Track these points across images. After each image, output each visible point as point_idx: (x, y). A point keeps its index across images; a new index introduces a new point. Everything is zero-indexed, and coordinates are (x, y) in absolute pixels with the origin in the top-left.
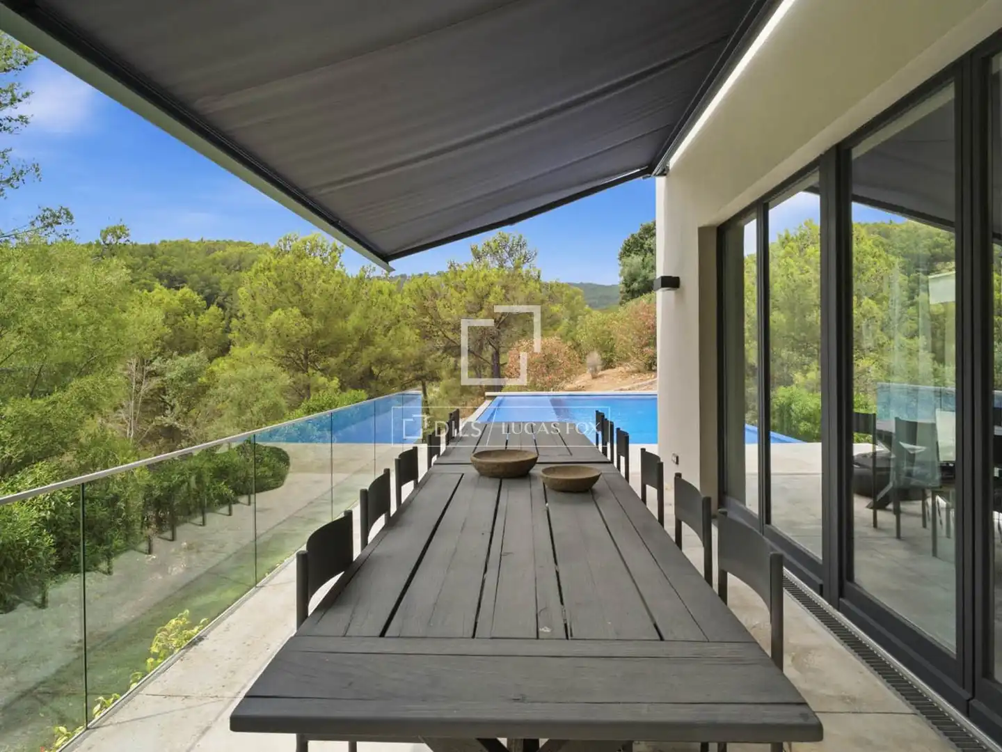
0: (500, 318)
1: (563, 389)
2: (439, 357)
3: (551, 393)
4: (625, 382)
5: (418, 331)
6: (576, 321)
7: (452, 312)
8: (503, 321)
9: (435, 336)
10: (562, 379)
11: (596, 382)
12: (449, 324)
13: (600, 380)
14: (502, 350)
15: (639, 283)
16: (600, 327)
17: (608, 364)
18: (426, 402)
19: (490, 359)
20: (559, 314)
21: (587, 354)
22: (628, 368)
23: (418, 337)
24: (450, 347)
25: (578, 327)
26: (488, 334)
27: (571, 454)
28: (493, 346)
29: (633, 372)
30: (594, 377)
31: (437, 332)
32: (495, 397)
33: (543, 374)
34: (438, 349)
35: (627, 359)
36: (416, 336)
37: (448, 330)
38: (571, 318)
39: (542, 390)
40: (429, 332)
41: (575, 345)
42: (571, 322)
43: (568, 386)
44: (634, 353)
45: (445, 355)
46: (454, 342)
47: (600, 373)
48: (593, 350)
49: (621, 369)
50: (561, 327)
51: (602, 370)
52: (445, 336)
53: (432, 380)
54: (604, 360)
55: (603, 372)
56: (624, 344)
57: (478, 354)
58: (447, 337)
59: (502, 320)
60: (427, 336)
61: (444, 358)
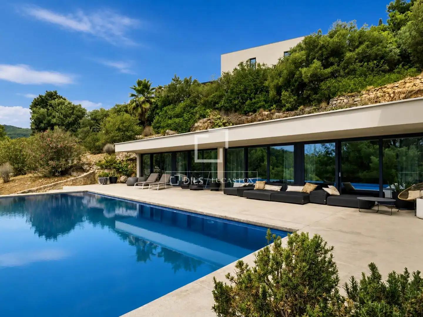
4: (33, 184)
11: (7, 185)
13: (12, 184)
15: (44, 124)
17: (19, 172)
22: (35, 175)
29: (40, 178)
30: (6, 182)
35: (35, 169)
44: (41, 165)
47: (11, 179)
48: (6, 162)
49: (30, 175)
51: (13, 176)
54: (15, 169)
55: (15, 178)
56: (33, 158)
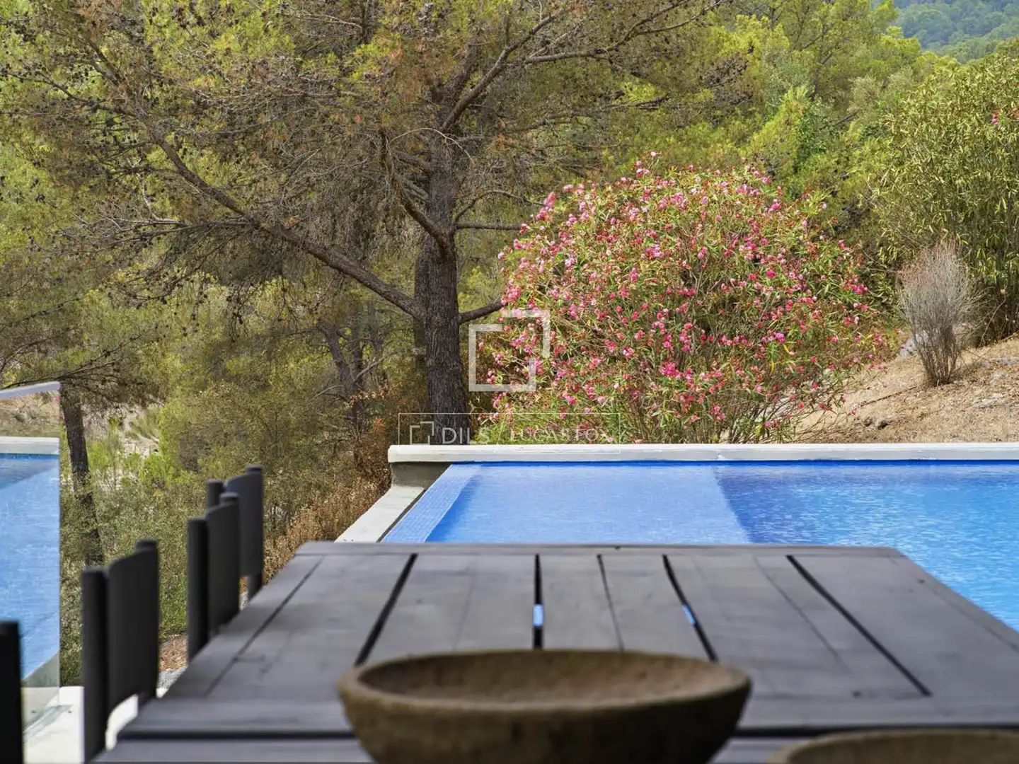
0: (463, 80)
1: (780, 431)
2: (153, 274)
3: (722, 448)
5: (43, 146)
6: (840, 104)
7: (220, 45)
8: (475, 98)
9: (129, 171)
10: (777, 384)
11: (943, 401)
12: (200, 108)
13: (968, 393)
14: (466, 243)
16: (967, 126)
17: (1008, 313)
18: (87, 500)
19: (408, 287)
20: (757, 68)
21: (899, 263)
23: (43, 175)
24: (207, 228)
25: (855, 131)
26: (404, 164)
27: (925, 692)
28: (423, 223)
30: (939, 378)
31: (143, 149)
32: (439, 467)
33: (681, 360)
34: (145, 240)
36: (32, 171)
37: (198, 143)
38: (818, 91)
39: (677, 436)
40: (105, 147)
41: (841, 214)
42: (818, 108)
43: (810, 419)
45: (178, 270)
46: (229, 204)
47: (970, 357)
48: (933, 241)
50: (771, 127)
51: (978, 344)
52: (182, 170)
53: (117, 397)
54: (987, 289)
55: (983, 352)
57: (346, 261)
58: (192, 178)
59: (469, 91)
60: (91, 170)
61: (176, 282)
